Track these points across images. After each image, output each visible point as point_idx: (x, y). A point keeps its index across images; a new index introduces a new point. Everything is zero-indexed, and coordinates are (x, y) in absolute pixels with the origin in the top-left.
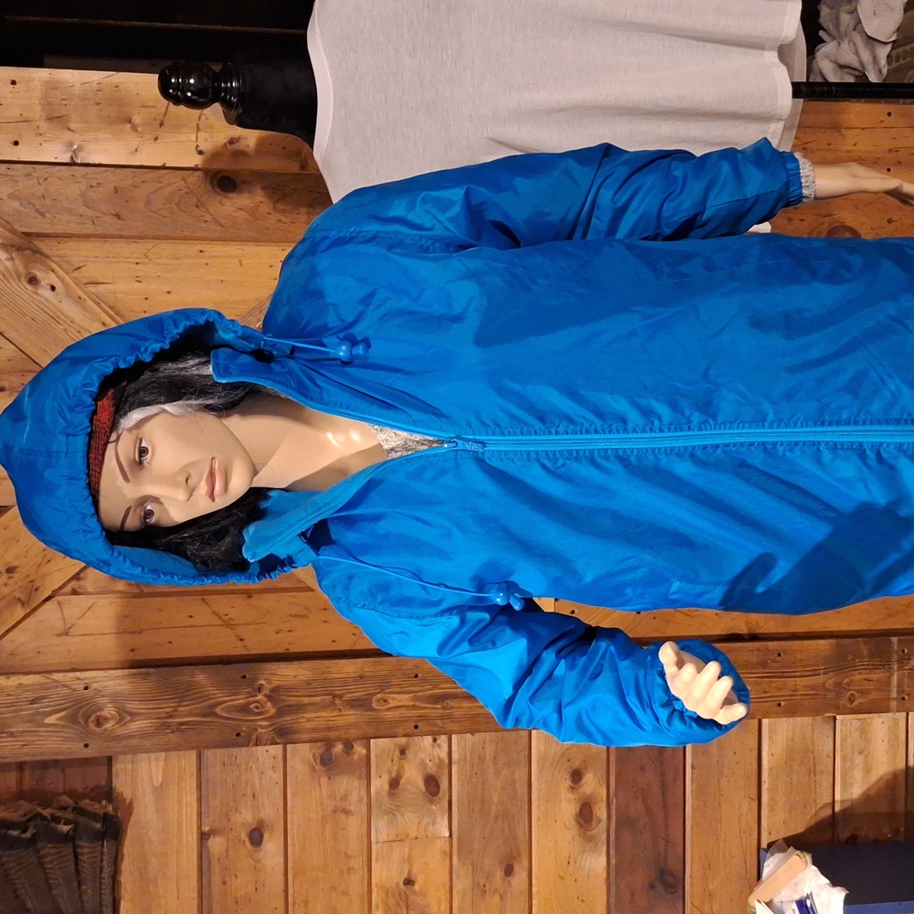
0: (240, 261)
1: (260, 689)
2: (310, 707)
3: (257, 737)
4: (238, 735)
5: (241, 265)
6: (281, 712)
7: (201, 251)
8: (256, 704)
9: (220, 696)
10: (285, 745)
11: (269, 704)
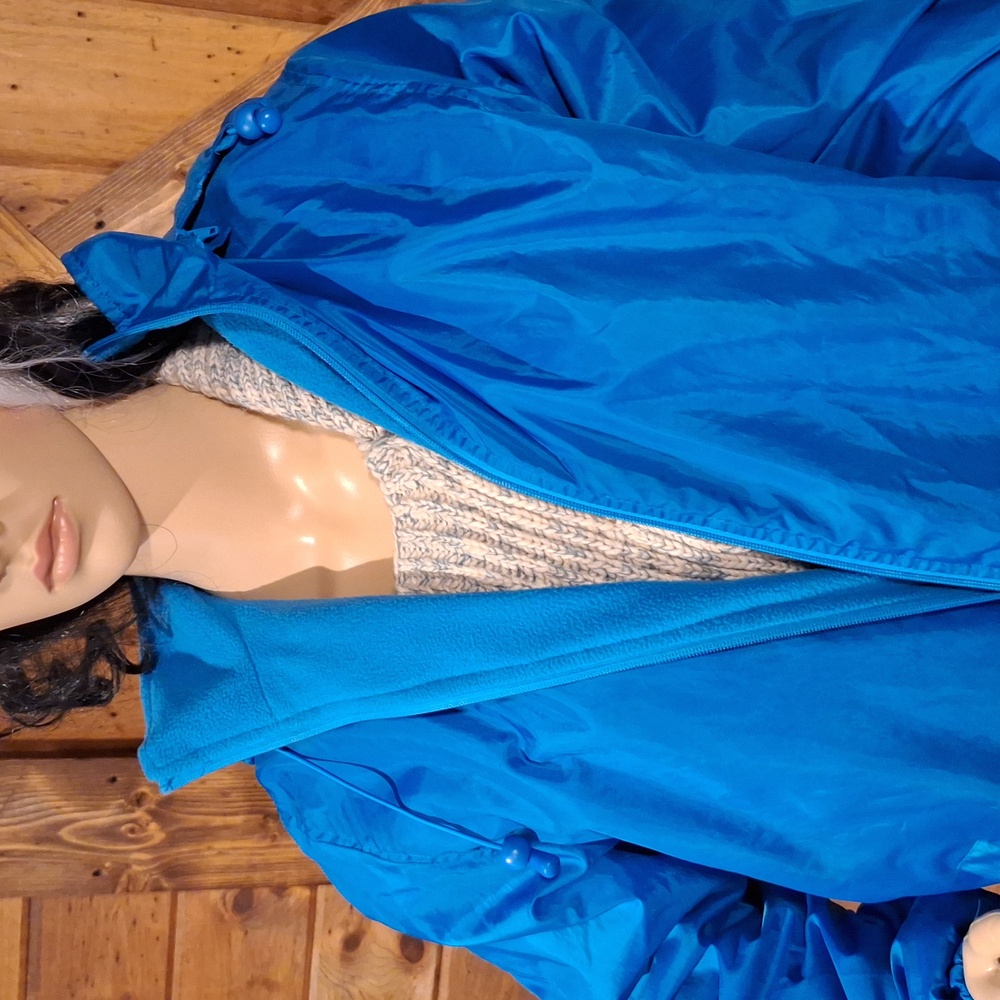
0: (153, 40)
1: (139, 801)
2: (225, 833)
3: (130, 879)
4: (97, 874)
5: (154, 48)
6: (172, 841)
7: (80, 14)
8: (130, 825)
9: (69, 811)
10: (175, 892)
11: (153, 826)
